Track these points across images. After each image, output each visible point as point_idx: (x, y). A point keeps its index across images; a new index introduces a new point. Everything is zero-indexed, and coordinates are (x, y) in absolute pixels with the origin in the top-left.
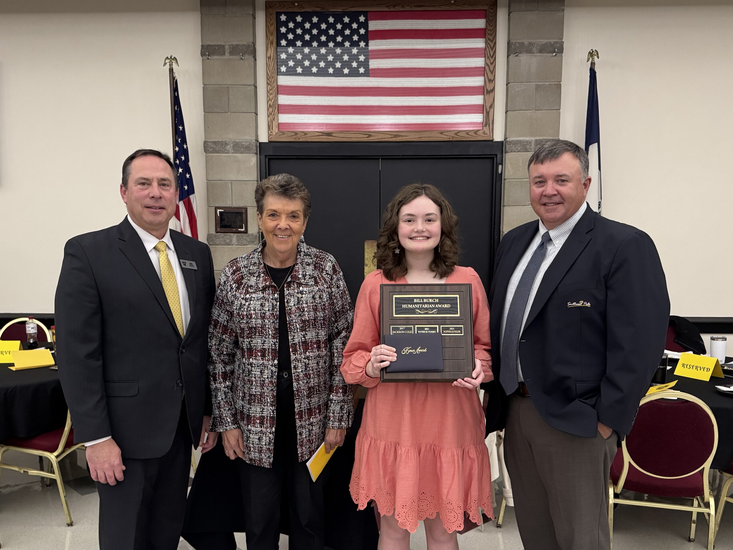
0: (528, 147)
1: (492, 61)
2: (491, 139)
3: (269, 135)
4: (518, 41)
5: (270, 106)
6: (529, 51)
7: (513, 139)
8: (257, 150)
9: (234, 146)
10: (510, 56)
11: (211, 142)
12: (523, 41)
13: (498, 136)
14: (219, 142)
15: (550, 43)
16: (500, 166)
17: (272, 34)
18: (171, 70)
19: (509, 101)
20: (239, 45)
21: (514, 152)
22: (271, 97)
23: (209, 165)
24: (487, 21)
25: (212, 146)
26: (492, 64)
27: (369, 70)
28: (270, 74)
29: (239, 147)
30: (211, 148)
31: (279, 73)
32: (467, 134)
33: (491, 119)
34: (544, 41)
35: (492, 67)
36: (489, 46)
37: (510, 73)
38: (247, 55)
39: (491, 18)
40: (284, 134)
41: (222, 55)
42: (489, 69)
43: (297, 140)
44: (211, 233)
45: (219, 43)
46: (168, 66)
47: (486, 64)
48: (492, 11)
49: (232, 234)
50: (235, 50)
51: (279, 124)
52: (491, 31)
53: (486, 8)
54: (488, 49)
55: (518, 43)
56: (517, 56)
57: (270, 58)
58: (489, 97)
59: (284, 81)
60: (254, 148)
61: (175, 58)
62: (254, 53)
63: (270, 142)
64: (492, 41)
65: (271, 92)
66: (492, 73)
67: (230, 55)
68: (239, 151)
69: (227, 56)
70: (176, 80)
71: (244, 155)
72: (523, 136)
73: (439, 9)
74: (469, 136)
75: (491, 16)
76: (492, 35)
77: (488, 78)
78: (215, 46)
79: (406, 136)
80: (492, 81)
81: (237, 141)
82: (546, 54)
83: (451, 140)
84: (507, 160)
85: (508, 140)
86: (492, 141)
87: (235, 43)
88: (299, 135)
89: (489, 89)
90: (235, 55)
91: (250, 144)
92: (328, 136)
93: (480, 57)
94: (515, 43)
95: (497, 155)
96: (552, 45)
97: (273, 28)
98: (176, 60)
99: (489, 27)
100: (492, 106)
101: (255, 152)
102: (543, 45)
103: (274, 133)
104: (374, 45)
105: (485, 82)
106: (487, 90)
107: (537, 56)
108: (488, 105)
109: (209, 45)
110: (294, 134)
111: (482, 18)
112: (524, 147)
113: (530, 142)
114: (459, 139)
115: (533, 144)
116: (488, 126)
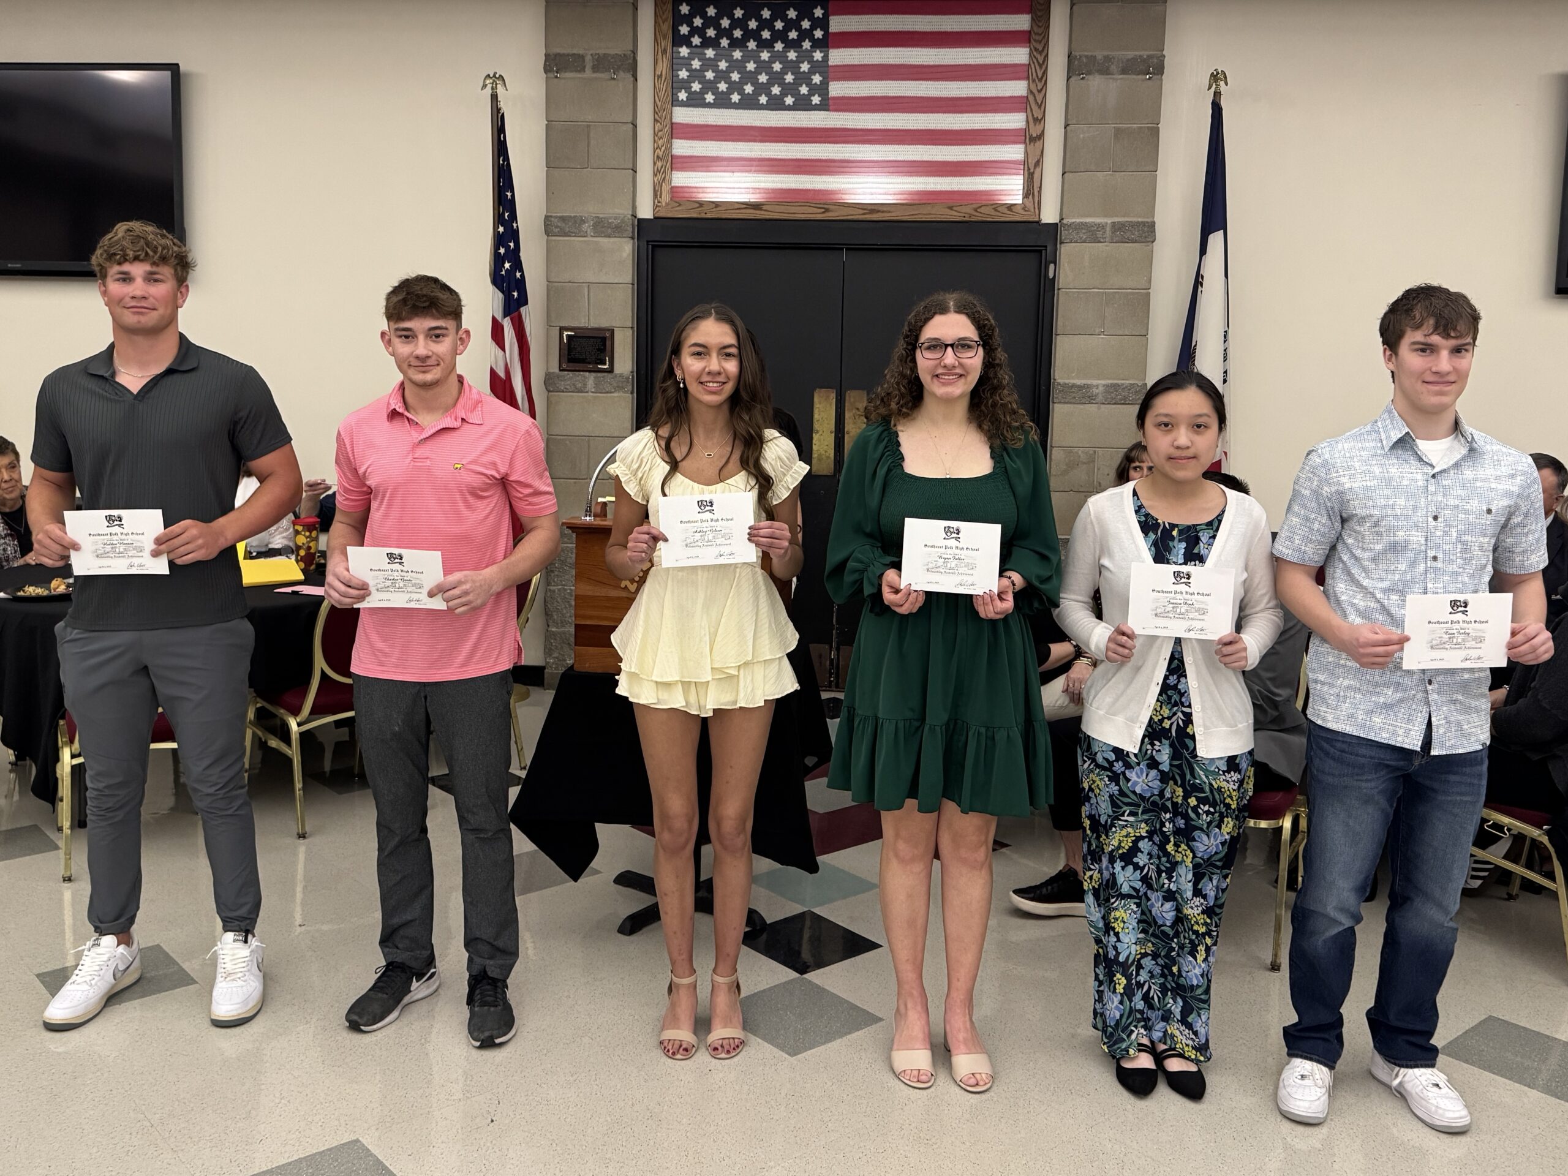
0: (1099, 234)
1: (1039, 88)
2: (1037, 219)
3: (655, 207)
4: (1086, 53)
5: (658, 157)
6: (1105, 71)
7: (1073, 220)
8: (633, 232)
9: (595, 226)
10: (1071, 79)
11: (556, 217)
12: (1094, 54)
13: (1049, 215)
14: (570, 217)
15: (1140, 56)
16: (1052, 266)
17: (665, 37)
18: (494, 97)
19: (1067, 156)
20: (609, 55)
21: (1076, 242)
22: (660, 142)
23: (551, 257)
24: (1032, 19)
25: (559, 224)
26: (1040, 91)
27: (828, 99)
28: (659, 104)
29: (603, 227)
30: (557, 227)
31: (675, 102)
32: (995, 210)
33: (1036, 185)
34: (1131, 54)
35: (1039, 98)
36: (1035, 61)
37: (1070, 107)
38: (621, 73)
39: (1039, 14)
40: (680, 205)
41: (579, 71)
42: (1036, 100)
43: (703, 216)
44: (552, 371)
45: (575, 51)
46: (488, 90)
47: (1030, 92)
49: (587, 374)
50: (602, 63)
51: (672, 188)
52: (1040, 36)
54: (1033, 66)
55: (1086, 56)
56: (1083, 78)
57: (660, 76)
58: (1035, 149)
59: (683, 115)
60: (630, 229)
61: (500, 76)
62: (633, 69)
63: (655, 218)
64: (1041, 53)
65: (660, 134)
66: (1040, 107)
67: (594, 72)
68: (603, 232)
69: (588, 73)
70: (503, 114)
71: (612, 240)
72: (1091, 216)
74: (998, 213)
75: (1040, 11)
76: (1040, 42)
77: (1033, 115)
78: (568, 55)
79: (889, 212)
80: (1039, 120)
81: (601, 216)
82: (1134, 77)
83: (967, 219)
84: (1062, 257)
85: (1065, 221)
86: (1038, 222)
87: (601, 52)
88: (705, 208)
89: (1034, 135)
90: (603, 72)
91: (623, 221)
92: (754, 209)
93: (1020, 80)
94: (1080, 57)
95: (1046, 247)
96: (1144, 61)
97: (667, 27)
98: (504, 80)
99: (1036, 29)
100: (1039, 163)
101: (631, 235)
102: (1128, 60)
103: (664, 204)
104: (839, 56)
105: (1027, 122)
106: (1031, 136)
107: (1117, 79)
108: (1032, 162)
109: (557, 55)
110: (698, 205)
111: (1027, 13)
112: (1093, 234)
113: (1102, 227)
114: (980, 219)
115: (1108, 229)
116: (1031, 197)
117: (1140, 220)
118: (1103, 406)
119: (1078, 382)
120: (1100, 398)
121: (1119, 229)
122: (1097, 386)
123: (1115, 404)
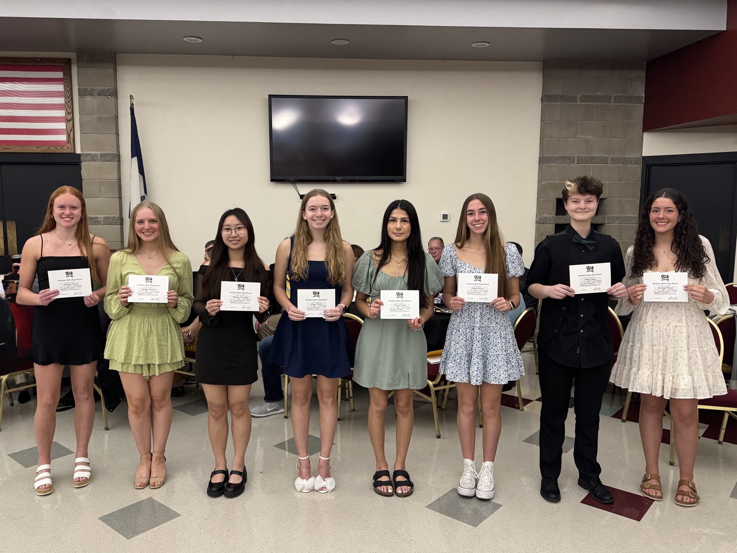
0: (95, 158)
1: (69, 101)
2: (73, 152)
4: (84, 88)
6: (91, 95)
7: (85, 153)
10: (80, 98)
12: (87, 88)
13: (78, 151)
15: (105, 89)
19: (82, 127)
21: (87, 161)
24: (64, 74)
26: (69, 102)
32: (56, 148)
33: (72, 138)
34: (101, 88)
35: (70, 104)
36: (66, 90)
37: (80, 108)
39: (66, 72)
42: (68, 105)
47: (66, 102)
48: (66, 67)
52: (67, 80)
53: (62, 64)
54: (65, 92)
56: (84, 97)
58: (70, 124)
64: (69, 87)
66: (70, 108)
72: (92, 151)
73: (29, 64)
74: (57, 150)
75: (66, 70)
76: (67, 83)
77: (67, 111)
79: (13, 149)
80: (71, 113)
82: (103, 97)
84: (82, 167)
85: (82, 153)
89: (69, 119)
93: (62, 97)
94: (82, 89)
95: (78, 163)
96: (106, 91)
99: (65, 78)
100: (72, 130)
102: (100, 90)
105: (65, 114)
106: (67, 119)
107: (96, 98)
108: (70, 130)
111: (62, 71)
112: (93, 158)
113: (96, 155)
114: (50, 152)
115: (99, 155)
116: (70, 143)
117: (111, 152)
118: (104, 225)
119: (93, 216)
120: (102, 222)
121: (103, 156)
122: (100, 218)
123: (108, 224)
